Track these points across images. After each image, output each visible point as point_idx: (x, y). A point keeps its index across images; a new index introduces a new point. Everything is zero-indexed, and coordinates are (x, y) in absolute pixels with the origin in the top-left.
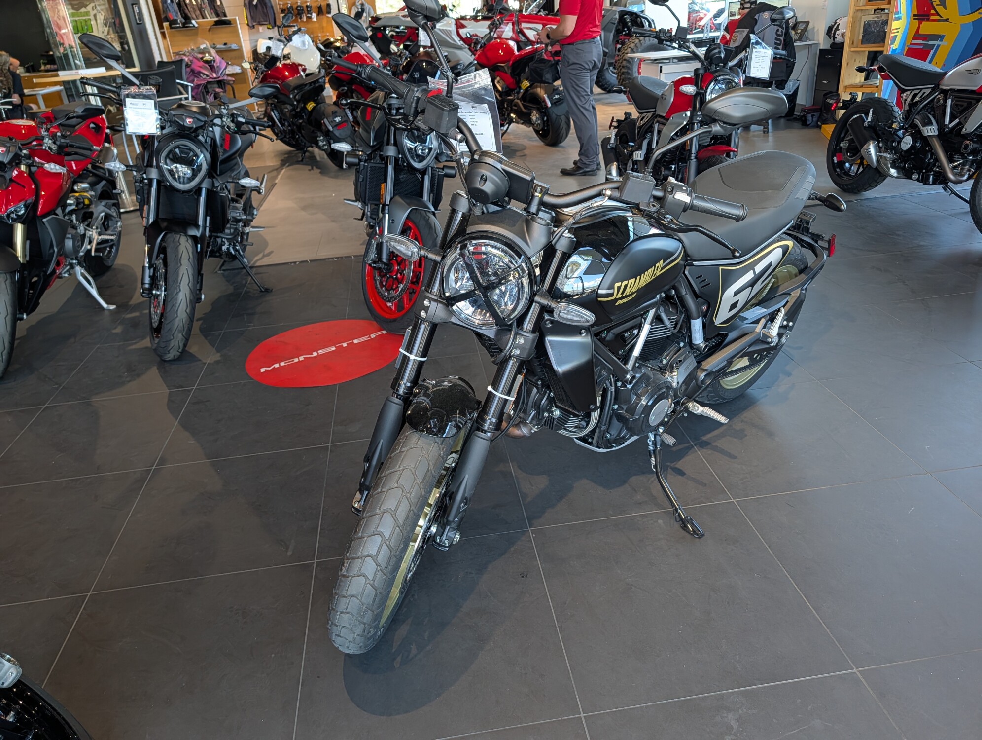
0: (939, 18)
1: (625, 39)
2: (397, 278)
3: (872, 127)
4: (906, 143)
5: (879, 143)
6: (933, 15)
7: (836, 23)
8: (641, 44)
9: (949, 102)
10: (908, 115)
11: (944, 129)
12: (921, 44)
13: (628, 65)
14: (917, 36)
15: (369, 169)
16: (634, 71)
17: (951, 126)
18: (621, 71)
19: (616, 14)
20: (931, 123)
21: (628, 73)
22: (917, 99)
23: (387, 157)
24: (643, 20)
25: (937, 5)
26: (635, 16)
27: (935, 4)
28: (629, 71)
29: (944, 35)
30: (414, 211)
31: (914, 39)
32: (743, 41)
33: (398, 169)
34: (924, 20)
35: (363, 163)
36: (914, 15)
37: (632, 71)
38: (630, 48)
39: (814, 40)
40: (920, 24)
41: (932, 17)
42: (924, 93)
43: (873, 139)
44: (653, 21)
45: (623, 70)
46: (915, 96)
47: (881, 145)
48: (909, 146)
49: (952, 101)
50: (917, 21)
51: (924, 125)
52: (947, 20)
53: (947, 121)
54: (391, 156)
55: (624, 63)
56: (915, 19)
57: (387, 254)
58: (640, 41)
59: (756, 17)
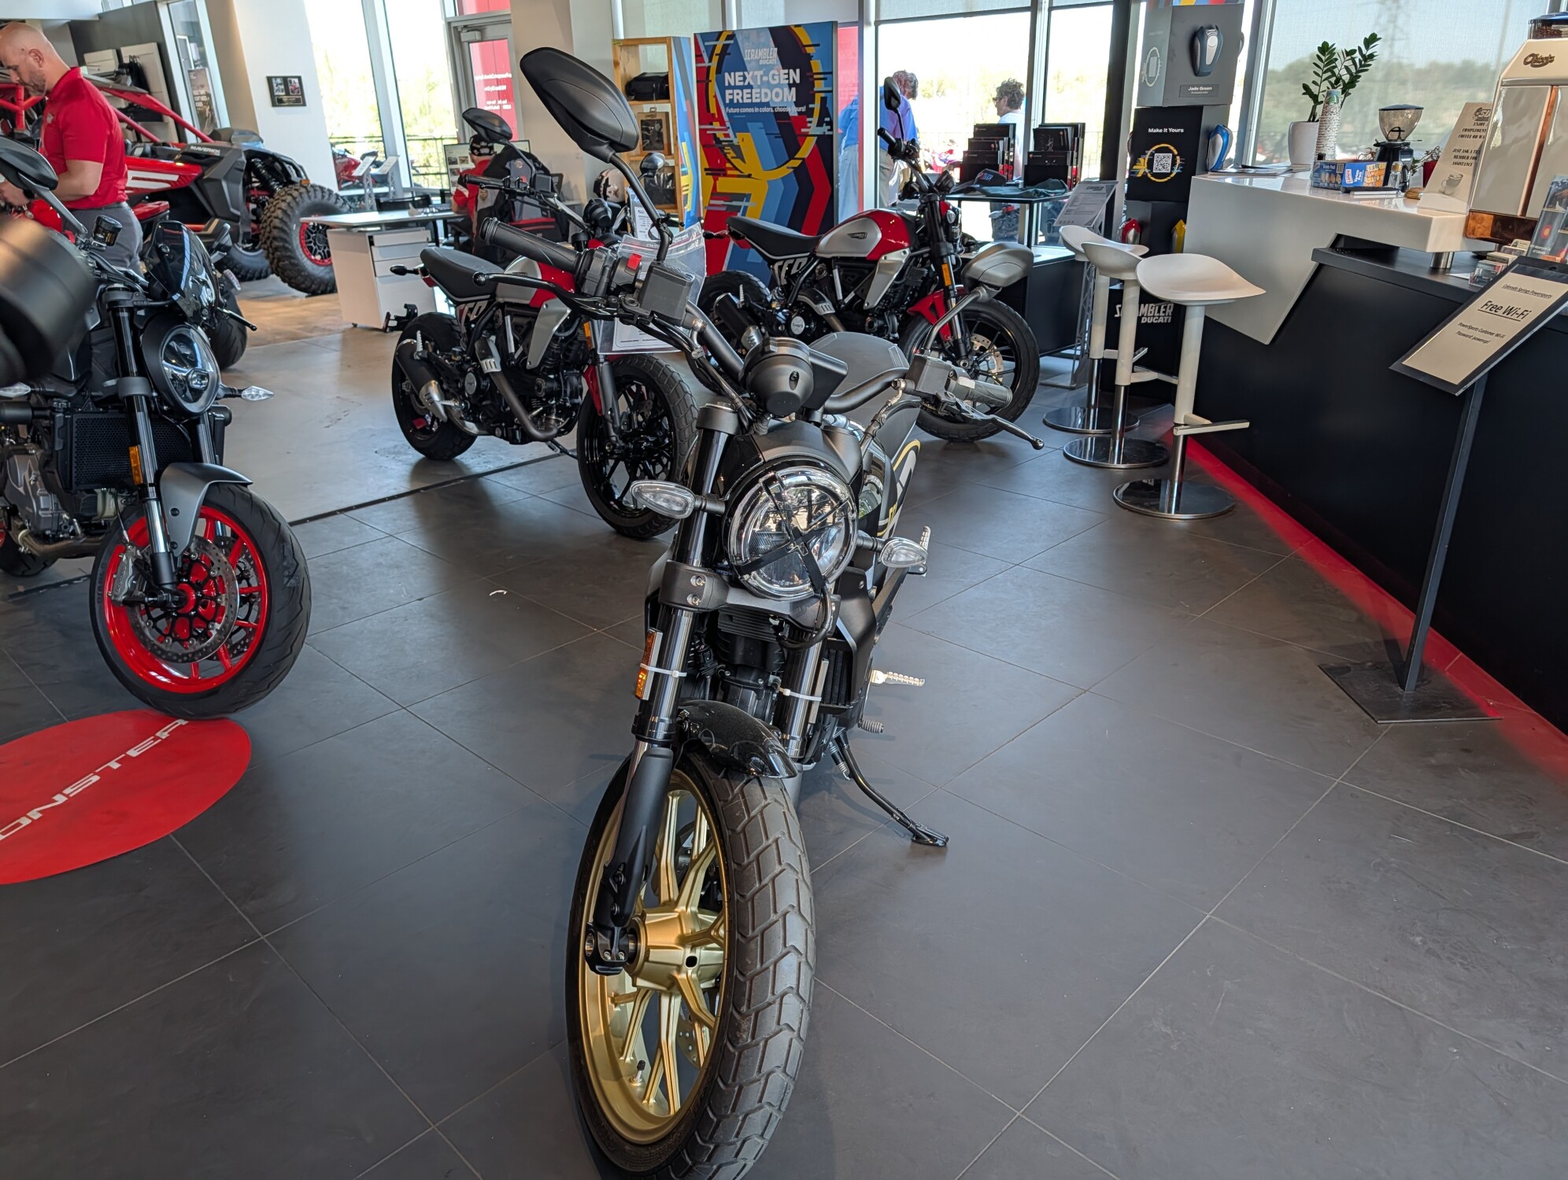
0: (739, 173)
1: (259, 195)
2: (198, 614)
3: (747, 309)
4: (798, 326)
5: (760, 328)
6: (730, 169)
7: (603, 177)
8: (297, 203)
9: (836, 272)
10: (787, 290)
11: (840, 306)
12: (723, 205)
13: (284, 236)
14: (715, 195)
15: (75, 425)
16: (295, 245)
17: (847, 301)
18: (273, 246)
19: (241, 156)
20: (823, 300)
21: (286, 249)
22: (794, 271)
23: (130, 398)
24: (287, 166)
25: (733, 157)
26: (270, 159)
27: (729, 156)
28: (287, 245)
29: (750, 195)
30: (216, 487)
31: (712, 198)
32: (496, 200)
33: (155, 417)
34: (719, 175)
35: (61, 415)
36: (706, 170)
37: (291, 244)
38: (279, 208)
39: (573, 200)
40: (715, 180)
41: (729, 172)
42: (800, 264)
43: (751, 324)
44: (301, 167)
45: (276, 243)
46: (791, 266)
47: (763, 330)
48: (803, 329)
49: (839, 272)
50: (711, 177)
51: (817, 302)
52: (749, 176)
53: (840, 297)
54: (137, 395)
55: (275, 233)
56: (707, 174)
57: (172, 574)
58: (294, 198)
59: (507, 166)
